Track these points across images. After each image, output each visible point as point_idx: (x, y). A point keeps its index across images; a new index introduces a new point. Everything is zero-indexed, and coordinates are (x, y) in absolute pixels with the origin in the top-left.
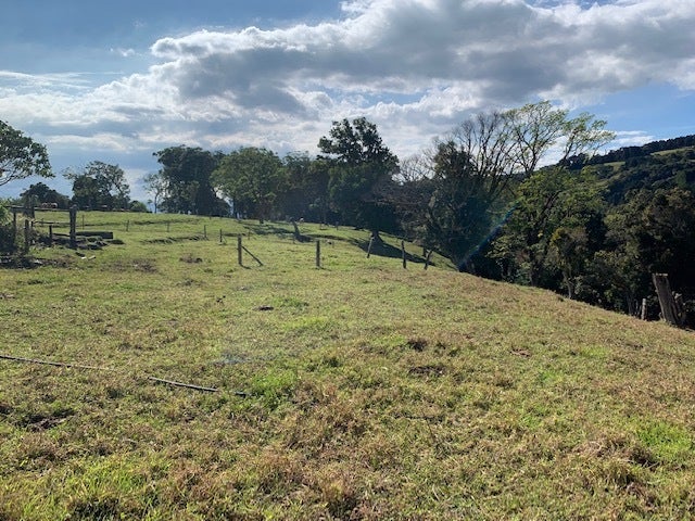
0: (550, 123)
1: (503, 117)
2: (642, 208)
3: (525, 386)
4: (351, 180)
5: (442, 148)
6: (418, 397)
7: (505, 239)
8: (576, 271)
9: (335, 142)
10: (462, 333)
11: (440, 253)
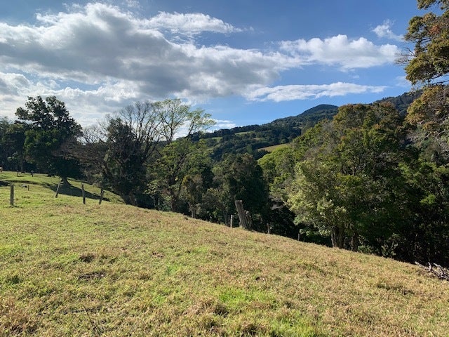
0: (181, 113)
1: (152, 105)
2: (230, 164)
3: (158, 277)
4: (44, 139)
5: (112, 122)
6: (84, 295)
7: (155, 182)
8: (197, 201)
9: (31, 112)
10: (120, 246)
11: (113, 192)
